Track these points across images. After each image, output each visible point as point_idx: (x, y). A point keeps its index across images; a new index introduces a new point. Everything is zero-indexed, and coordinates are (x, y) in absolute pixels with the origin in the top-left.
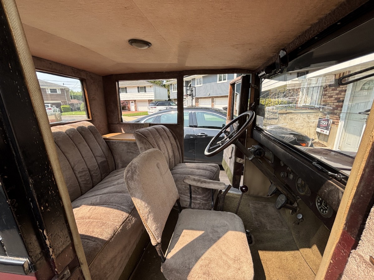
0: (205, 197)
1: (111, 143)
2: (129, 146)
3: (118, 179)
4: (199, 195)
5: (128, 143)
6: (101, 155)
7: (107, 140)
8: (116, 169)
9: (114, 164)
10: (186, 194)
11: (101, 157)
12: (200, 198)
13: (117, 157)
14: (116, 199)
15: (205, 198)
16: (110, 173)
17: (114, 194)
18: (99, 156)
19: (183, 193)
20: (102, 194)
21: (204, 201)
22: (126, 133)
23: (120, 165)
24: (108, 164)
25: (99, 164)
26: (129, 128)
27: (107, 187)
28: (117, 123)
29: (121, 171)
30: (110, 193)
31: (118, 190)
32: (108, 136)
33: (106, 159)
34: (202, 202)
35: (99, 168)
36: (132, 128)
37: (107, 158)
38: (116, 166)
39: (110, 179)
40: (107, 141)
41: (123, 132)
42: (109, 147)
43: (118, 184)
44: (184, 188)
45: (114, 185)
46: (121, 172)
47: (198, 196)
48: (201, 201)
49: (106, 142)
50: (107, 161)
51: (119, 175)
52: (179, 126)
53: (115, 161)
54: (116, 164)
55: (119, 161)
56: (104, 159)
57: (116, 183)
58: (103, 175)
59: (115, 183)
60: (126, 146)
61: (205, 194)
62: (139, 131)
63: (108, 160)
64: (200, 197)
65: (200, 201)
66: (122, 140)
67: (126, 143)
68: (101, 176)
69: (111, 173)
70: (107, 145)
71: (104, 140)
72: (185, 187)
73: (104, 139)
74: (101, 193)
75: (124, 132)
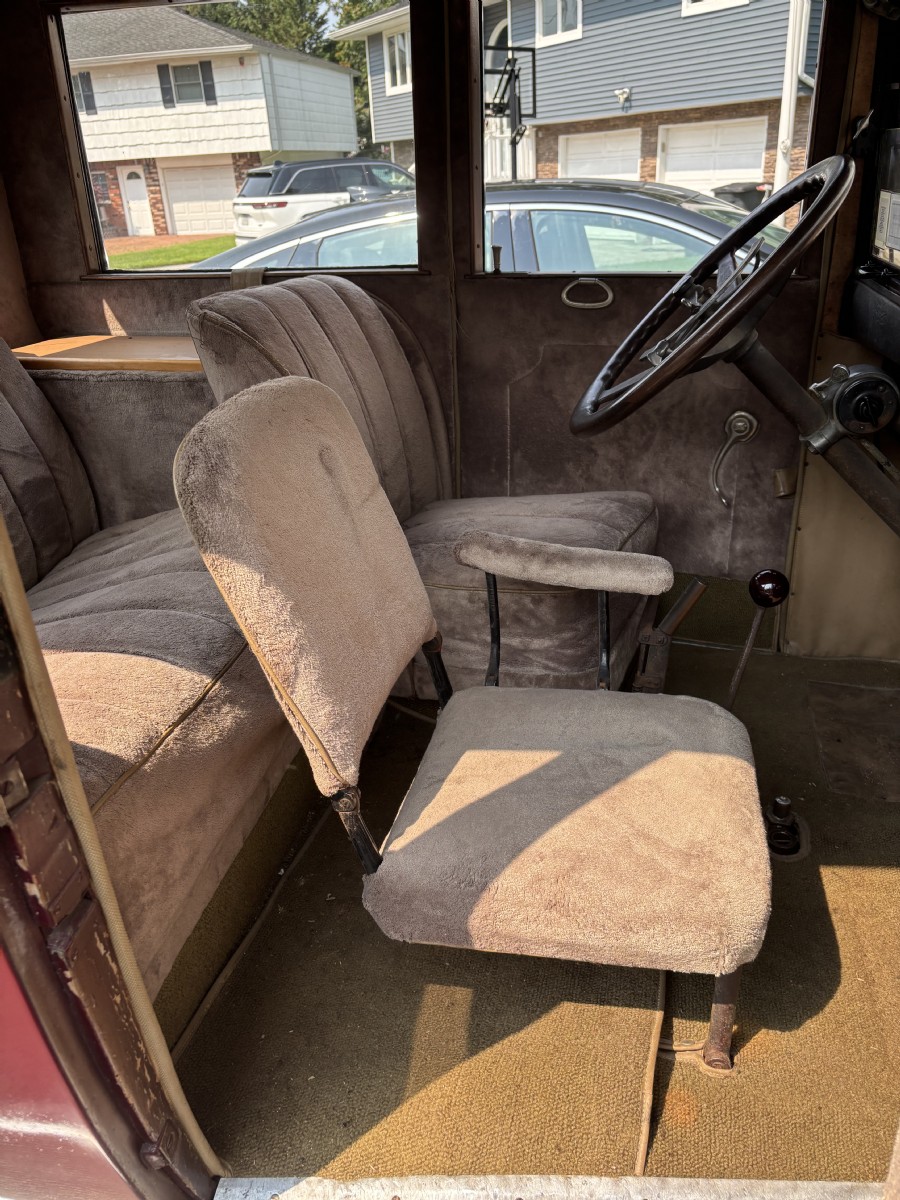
0: (571, 646)
1: (64, 384)
2: (159, 397)
3: (129, 562)
4: (540, 633)
5: (152, 386)
6: (23, 448)
7: (41, 372)
8: (101, 527)
9: (92, 502)
10: (475, 635)
11: (25, 457)
12: (547, 649)
13: (101, 463)
14: (137, 628)
15: (569, 652)
16: (75, 545)
17: (122, 612)
18: (15, 454)
19: (459, 628)
20: (64, 617)
21: (563, 669)
22: (133, 335)
23: (123, 507)
24: (62, 497)
25: (18, 492)
26: (150, 305)
27: (80, 594)
28: (76, 278)
29: (132, 532)
30: (102, 609)
31: (137, 596)
32: (42, 350)
33: (51, 469)
34: (552, 674)
35: (23, 515)
36: (165, 304)
37: (56, 466)
38: (104, 510)
39: (86, 565)
40: (42, 375)
41: (116, 329)
42: (53, 406)
43: (132, 576)
44: (464, 602)
45: (109, 584)
46: (136, 534)
47: (537, 644)
48: (551, 664)
49: (38, 380)
50: (56, 480)
51: (130, 546)
52: (427, 279)
53: (97, 484)
54: (103, 500)
55: (113, 486)
56: (40, 471)
57: (122, 573)
58: (46, 553)
59: (114, 577)
60: (144, 400)
61: (572, 629)
62: (209, 302)
63: (60, 477)
64: (546, 643)
65: (546, 667)
66: (122, 366)
67: (144, 382)
68: (37, 555)
69: (85, 543)
70: (42, 395)
71: (25, 372)
72: (471, 601)
73: (29, 365)
74: (58, 614)
75: (122, 333)
